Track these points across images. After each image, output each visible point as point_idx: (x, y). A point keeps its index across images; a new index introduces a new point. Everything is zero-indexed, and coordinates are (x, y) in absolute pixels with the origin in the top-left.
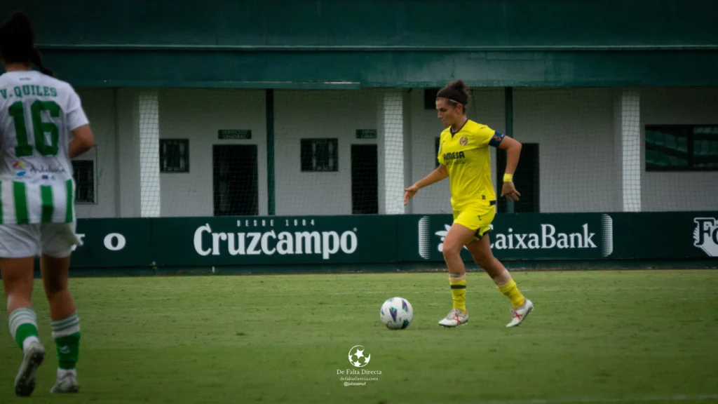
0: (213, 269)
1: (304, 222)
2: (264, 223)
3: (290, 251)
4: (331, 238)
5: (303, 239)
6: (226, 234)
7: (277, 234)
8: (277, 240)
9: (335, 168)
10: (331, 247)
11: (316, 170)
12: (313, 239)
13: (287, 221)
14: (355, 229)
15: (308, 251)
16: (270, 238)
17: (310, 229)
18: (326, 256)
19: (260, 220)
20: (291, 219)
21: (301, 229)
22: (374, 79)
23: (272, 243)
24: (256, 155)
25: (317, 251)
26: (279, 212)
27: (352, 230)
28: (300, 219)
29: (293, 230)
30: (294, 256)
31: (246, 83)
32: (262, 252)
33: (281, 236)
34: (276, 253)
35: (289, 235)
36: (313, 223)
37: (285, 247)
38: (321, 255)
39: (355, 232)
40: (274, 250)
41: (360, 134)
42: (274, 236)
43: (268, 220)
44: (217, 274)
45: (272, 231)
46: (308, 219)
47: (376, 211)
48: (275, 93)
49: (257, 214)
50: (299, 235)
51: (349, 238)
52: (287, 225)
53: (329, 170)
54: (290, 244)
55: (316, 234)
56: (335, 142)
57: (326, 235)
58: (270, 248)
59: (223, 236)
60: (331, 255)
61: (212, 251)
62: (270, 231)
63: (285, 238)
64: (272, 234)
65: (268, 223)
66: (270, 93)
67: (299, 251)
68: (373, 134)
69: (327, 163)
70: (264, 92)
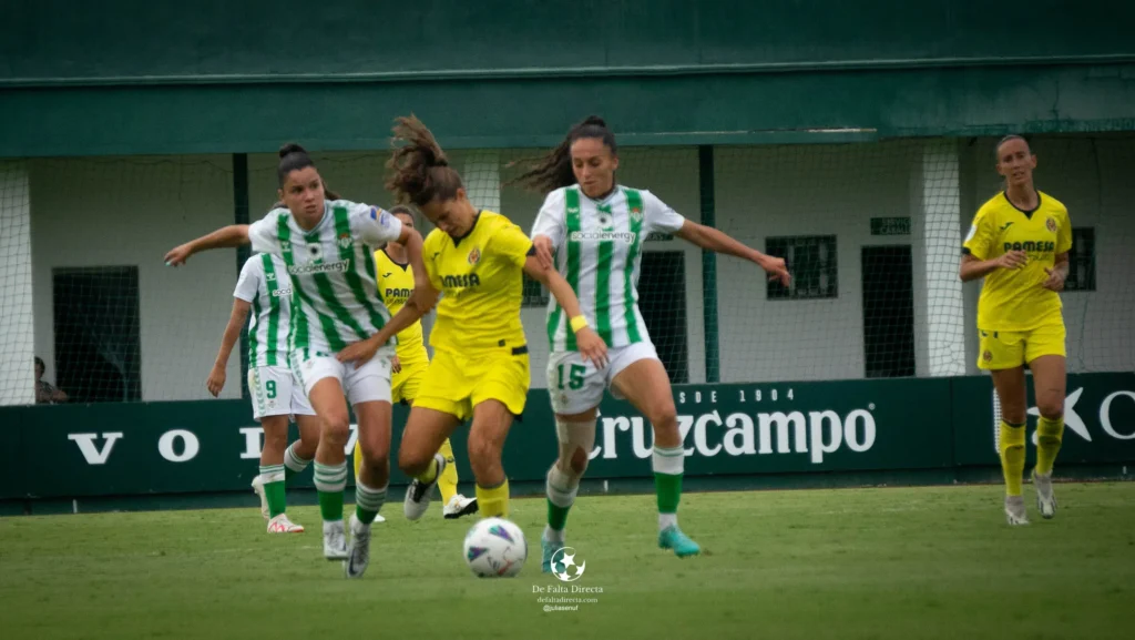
0: (606, 484)
1: (774, 395)
2: (698, 397)
3: (748, 448)
4: (826, 423)
5: (773, 426)
6: (629, 419)
7: (723, 417)
8: (724, 429)
9: (832, 292)
10: (826, 439)
11: (796, 297)
12: (791, 425)
13: (742, 392)
14: (872, 406)
15: (783, 448)
16: (710, 425)
17: (785, 407)
18: (817, 458)
19: (690, 391)
20: (750, 388)
21: (769, 407)
22: (905, 120)
23: (715, 435)
24: (682, 270)
25: (801, 447)
26: (727, 375)
27: (865, 407)
28: (766, 388)
29: (753, 410)
30: (757, 458)
31: (661, 136)
32: (696, 452)
33: (731, 421)
34: (723, 451)
35: (746, 419)
36: (790, 395)
37: (738, 441)
38: (807, 455)
39: (872, 412)
40: (719, 447)
41: (877, 226)
42: (719, 422)
43: (705, 390)
44: (614, 492)
45: (715, 412)
46: (782, 387)
47: (912, 372)
48: (717, 154)
49: (686, 381)
50: (765, 419)
51: (860, 422)
52: (743, 400)
53: (820, 296)
54: (748, 436)
55: (797, 417)
56: (830, 241)
57: (816, 418)
58: (711, 445)
59: (623, 423)
60: (825, 455)
61: (602, 452)
62: (710, 412)
63: (739, 424)
64: (715, 417)
65: (706, 397)
66: (706, 154)
67: (766, 448)
68: (903, 225)
69: (816, 283)
70: (696, 152)
